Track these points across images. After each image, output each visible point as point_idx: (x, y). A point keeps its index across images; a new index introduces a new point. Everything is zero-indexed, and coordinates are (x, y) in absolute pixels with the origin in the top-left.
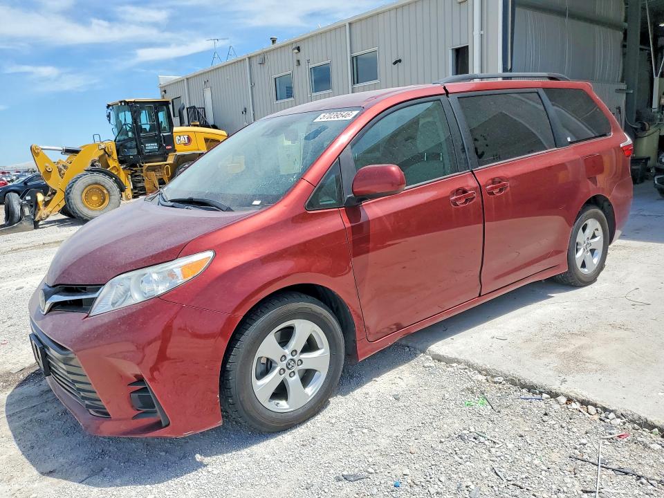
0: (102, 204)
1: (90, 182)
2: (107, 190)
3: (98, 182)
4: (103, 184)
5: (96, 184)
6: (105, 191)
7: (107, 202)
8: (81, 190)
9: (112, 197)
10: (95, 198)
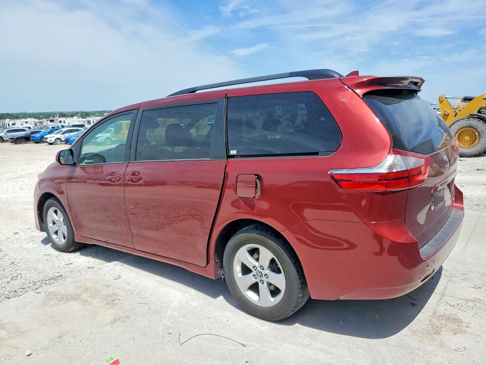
0: (472, 143)
1: (465, 125)
2: (479, 133)
3: (472, 125)
4: (476, 127)
5: (470, 127)
6: (477, 134)
7: (477, 141)
8: (456, 131)
9: (482, 139)
10: (467, 138)
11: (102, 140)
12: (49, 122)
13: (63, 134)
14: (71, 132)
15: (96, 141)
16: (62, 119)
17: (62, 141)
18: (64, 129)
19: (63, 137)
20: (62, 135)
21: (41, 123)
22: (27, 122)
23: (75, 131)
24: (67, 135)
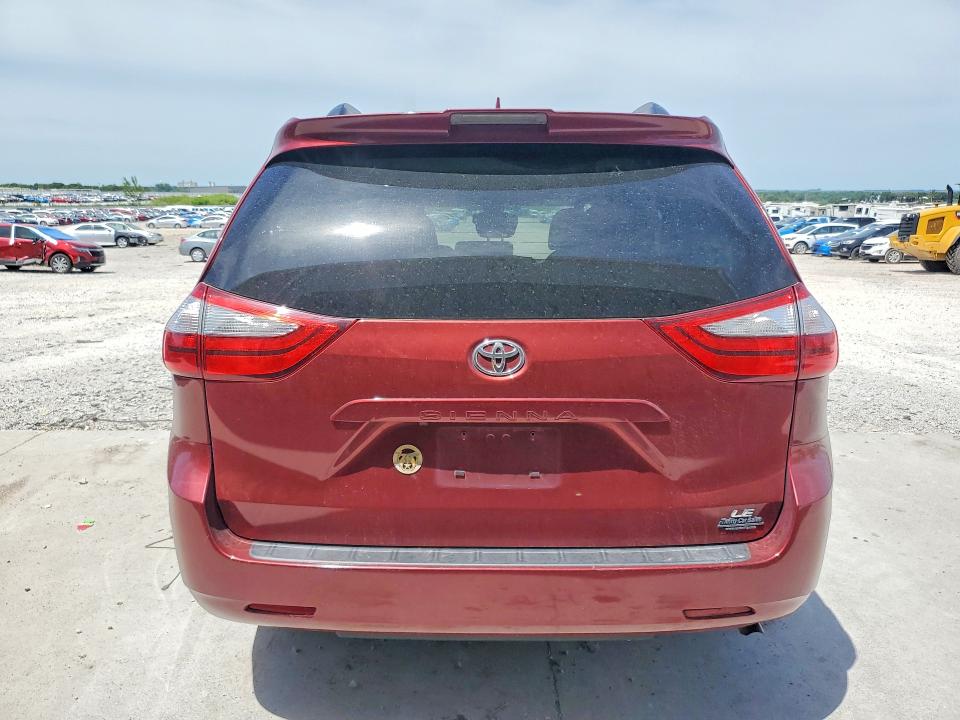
11: (880, 251)
12: (837, 210)
13: (813, 234)
14: (831, 232)
15: (867, 252)
16: (864, 206)
17: (808, 248)
18: (819, 226)
19: (811, 240)
20: (812, 237)
21: (824, 211)
22: (798, 209)
23: (840, 231)
24: (820, 237)
